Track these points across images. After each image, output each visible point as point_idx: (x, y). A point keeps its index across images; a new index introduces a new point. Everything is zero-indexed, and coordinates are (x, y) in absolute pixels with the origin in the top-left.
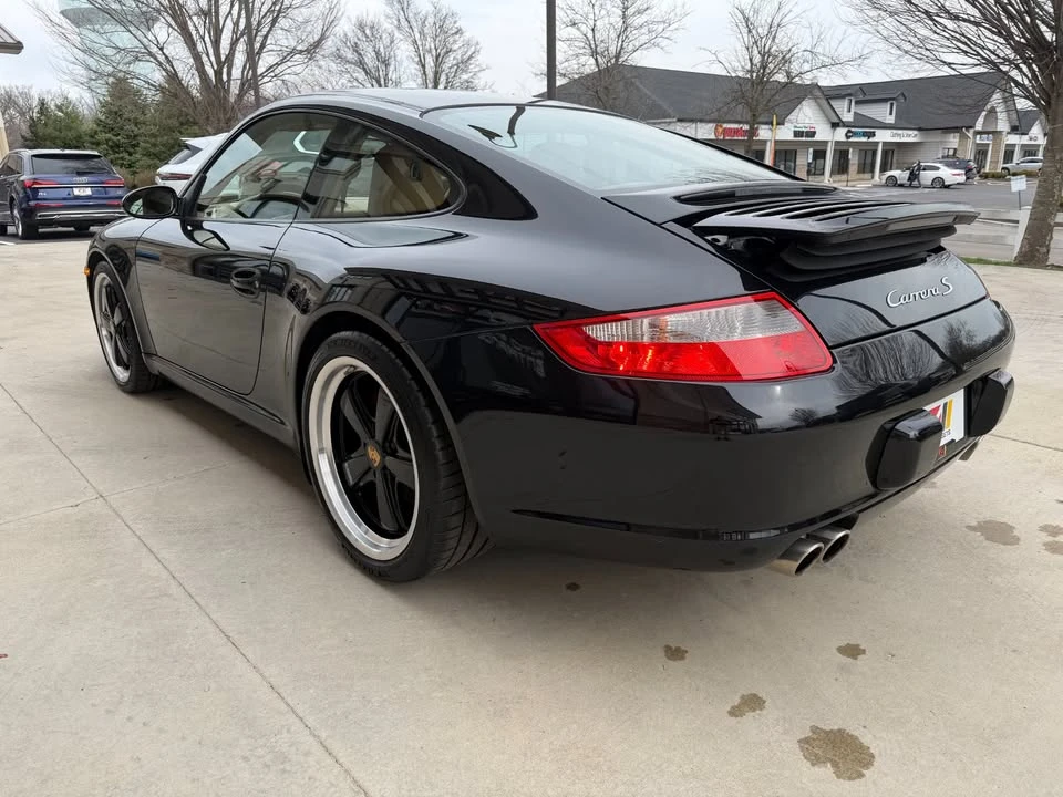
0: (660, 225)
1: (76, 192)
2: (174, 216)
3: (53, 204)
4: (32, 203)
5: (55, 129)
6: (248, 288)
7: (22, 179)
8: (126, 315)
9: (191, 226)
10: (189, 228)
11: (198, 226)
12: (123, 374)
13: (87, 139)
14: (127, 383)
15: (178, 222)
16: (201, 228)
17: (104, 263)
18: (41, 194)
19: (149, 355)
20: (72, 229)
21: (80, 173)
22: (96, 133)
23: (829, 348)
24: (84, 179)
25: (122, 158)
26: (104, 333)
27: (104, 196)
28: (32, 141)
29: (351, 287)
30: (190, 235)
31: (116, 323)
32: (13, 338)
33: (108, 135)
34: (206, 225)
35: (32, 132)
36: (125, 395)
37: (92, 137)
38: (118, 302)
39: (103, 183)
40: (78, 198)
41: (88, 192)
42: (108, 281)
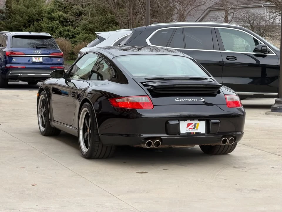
0: (138, 83)
1: (34, 59)
2: (63, 78)
3: (19, 66)
4: (8, 65)
5: (24, 5)
6: (74, 96)
7: (4, 50)
8: (47, 108)
9: (68, 80)
10: (67, 81)
11: (70, 81)
12: (43, 129)
13: (46, 15)
14: (43, 132)
15: (65, 79)
16: (70, 82)
17: (43, 92)
18: (14, 60)
19: (51, 120)
20: (26, 83)
21: (38, 48)
22: (53, 11)
23: (154, 105)
24: (39, 51)
25: (68, 31)
26: (39, 115)
27: (50, 62)
28: (6, 13)
29: (91, 94)
30: (67, 83)
31: (44, 112)
32: (5, 123)
33: (61, 13)
34: (72, 81)
35: (7, 7)
36: (42, 136)
37: (49, 13)
38: (45, 104)
39: (50, 54)
40: (34, 63)
41: (41, 60)
42: (44, 98)
